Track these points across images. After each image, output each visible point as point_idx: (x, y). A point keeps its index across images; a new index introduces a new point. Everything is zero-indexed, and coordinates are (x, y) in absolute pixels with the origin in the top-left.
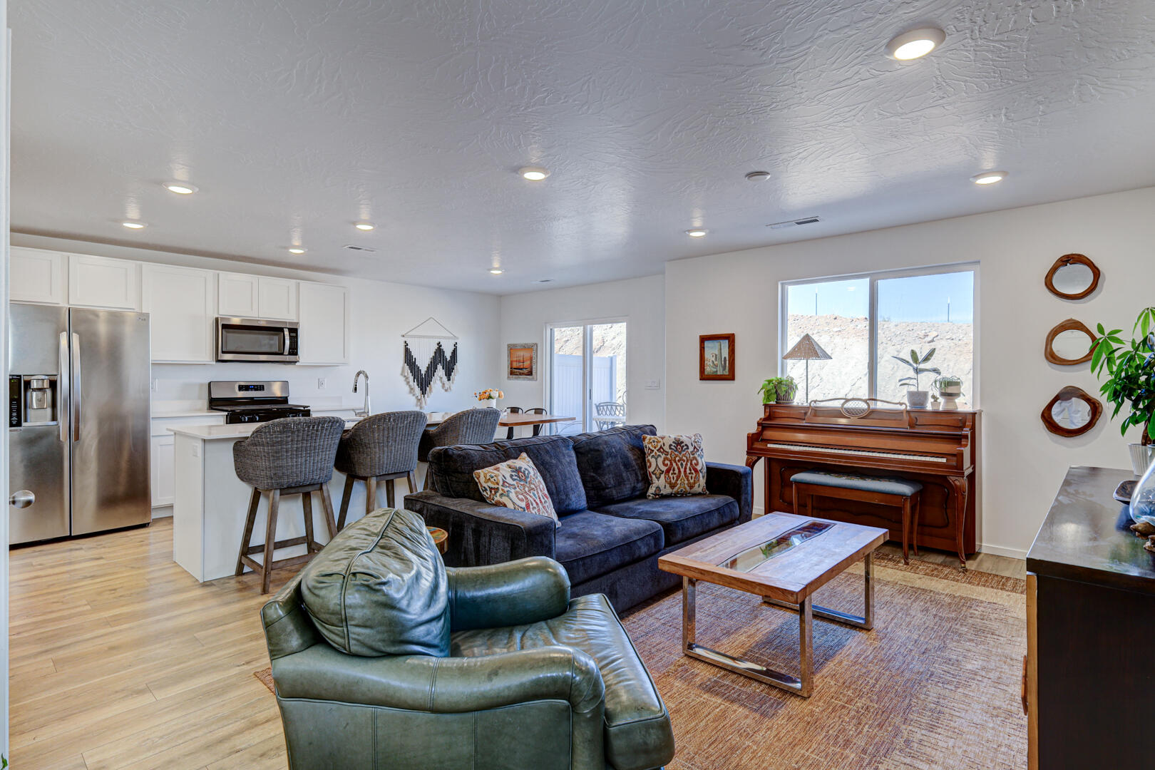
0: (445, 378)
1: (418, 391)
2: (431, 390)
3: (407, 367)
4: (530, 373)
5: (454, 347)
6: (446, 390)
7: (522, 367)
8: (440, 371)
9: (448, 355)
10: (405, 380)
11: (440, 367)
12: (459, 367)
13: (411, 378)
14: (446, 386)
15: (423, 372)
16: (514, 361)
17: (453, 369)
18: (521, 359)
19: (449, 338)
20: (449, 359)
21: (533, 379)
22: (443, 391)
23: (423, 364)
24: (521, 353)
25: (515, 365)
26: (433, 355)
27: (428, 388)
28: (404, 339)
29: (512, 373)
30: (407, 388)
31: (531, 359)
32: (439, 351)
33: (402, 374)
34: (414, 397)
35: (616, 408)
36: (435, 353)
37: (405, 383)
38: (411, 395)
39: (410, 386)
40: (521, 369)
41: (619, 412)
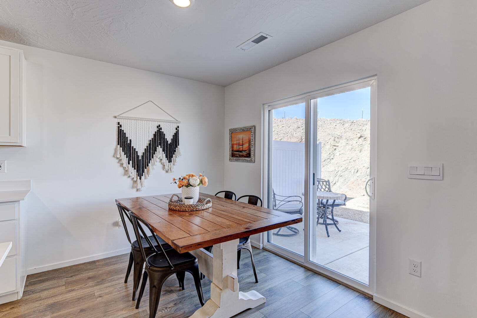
0: (165, 160)
1: (133, 172)
2: (148, 172)
3: (120, 149)
4: (249, 155)
5: (175, 131)
6: (167, 172)
7: (241, 149)
8: (160, 153)
9: (169, 138)
10: (118, 162)
11: (159, 149)
12: (181, 148)
13: (125, 159)
14: (166, 167)
15: (140, 154)
16: (235, 144)
17: (175, 151)
18: (241, 143)
19: (170, 122)
20: (170, 141)
21: (251, 161)
22: (164, 172)
23: (140, 146)
24: (241, 136)
25: (236, 148)
26: (153, 137)
27: (146, 170)
28: (117, 121)
29: (233, 155)
30: (121, 170)
31: (249, 142)
32: (159, 135)
33: (114, 156)
34: (130, 179)
35: (323, 183)
36: (155, 135)
37: (119, 164)
38: (126, 177)
39: (124, 168)
40: (241, 151)
41: (326, 186)
